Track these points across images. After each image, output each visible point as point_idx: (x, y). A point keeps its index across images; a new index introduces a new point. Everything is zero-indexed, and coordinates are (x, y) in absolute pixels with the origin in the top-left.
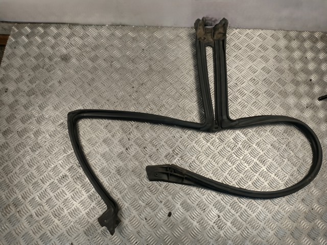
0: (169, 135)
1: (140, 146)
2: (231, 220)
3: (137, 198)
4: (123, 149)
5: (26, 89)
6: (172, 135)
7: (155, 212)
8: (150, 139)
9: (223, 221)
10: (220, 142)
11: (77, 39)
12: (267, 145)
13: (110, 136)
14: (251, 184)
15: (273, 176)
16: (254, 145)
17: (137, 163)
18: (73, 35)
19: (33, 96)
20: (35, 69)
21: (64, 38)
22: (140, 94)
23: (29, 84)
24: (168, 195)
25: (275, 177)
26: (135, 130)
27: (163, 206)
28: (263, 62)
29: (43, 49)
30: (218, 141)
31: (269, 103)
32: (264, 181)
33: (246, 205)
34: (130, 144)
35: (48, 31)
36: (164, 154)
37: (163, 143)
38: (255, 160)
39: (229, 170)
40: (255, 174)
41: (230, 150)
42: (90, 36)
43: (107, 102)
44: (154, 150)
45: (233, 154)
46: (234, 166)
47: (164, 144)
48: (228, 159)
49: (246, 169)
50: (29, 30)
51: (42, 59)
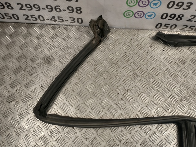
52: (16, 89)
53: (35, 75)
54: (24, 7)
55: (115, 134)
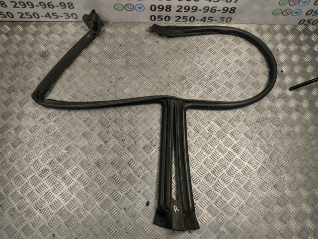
0: (147, 127)
1: (118, 139)
2: (207, 207)
3: (116, 189)
4: (102, 143)
5: (6, 86)
6: (149, 128)
7: (134, 202)
8: (128, 132)
9: (199, 208)
10: (195, 133)
11: (55, 36)
12: (241, 135)
13: (89, 130)
14: (225, 172)
15: (246, 163)
16: (228, 135)
17: (115, 155)
18: (52, 32)
19: (13, 93)
20: (15, 66)
21: (43, 36)
22: (118, 88)
23: (9, 81)
24: (146, 185)
25: (249, 165)
26: (113, 124)
27: (141, 196)
28: (236, 55)
29: (22, 46)
30: (194, 132)
31: (242, 94)
32: (238, 169)
33: (220, 192)
34: (108, 137)
35: (27, 29)
36: (142, 146)
37: (140, 135)
38: (230, 149)
39: (205, 159)
40: (229, 162)
41: (205, 140)
42: (69, 33)
43: (85, 97)
44: (133, 142)
45: (208, 144)
46: (209, 155)
47: (142, 136)
48: (204, 149)
49: (221, 158)
50: (9, 29)
51: (22, 56)
52: (15, 82)
53: (32, 69)
54: (18, 5)
55: (106, 114)
